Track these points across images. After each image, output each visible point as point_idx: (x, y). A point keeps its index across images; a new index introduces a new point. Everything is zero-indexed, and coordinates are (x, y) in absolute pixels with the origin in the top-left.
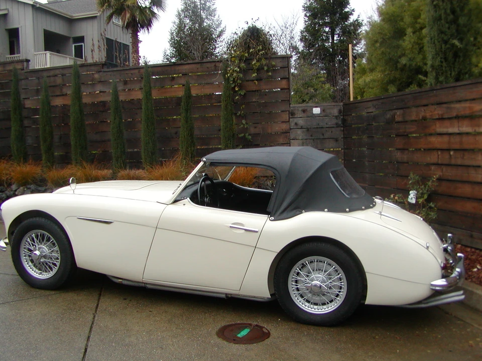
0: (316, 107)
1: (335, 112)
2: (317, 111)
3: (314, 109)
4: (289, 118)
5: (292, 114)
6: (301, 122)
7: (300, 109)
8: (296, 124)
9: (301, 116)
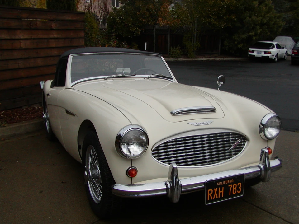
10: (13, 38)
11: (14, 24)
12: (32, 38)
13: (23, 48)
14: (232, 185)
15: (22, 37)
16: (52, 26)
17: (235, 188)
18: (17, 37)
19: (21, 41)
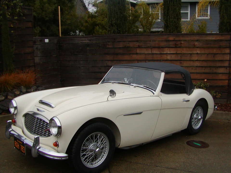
0: (46, 39)
1: (56, 41)
2: (47, 41)
3: (46, 40)
4: (33, 45)
5: (35, 42)
6: (39, 47)
7: (39, 40)
8: (37, 48)
9: (39, 44)
10: (162, 53)
11: (163, 44)
12: (177, 53)
13: (169, 59)
14: (21, 145)
15: (169, 52)
16: (195, 45)
17: (22, 148)
18: (165, 52)
19: (168, 55)
